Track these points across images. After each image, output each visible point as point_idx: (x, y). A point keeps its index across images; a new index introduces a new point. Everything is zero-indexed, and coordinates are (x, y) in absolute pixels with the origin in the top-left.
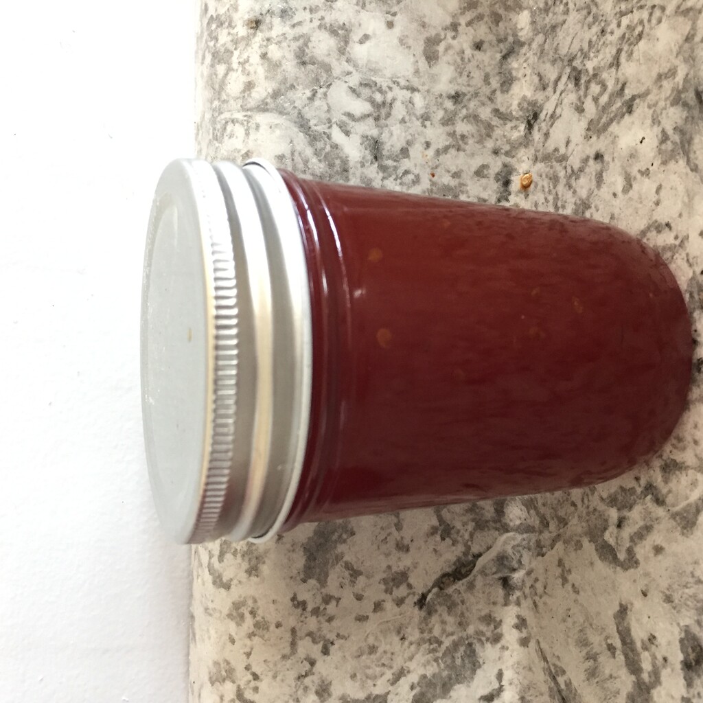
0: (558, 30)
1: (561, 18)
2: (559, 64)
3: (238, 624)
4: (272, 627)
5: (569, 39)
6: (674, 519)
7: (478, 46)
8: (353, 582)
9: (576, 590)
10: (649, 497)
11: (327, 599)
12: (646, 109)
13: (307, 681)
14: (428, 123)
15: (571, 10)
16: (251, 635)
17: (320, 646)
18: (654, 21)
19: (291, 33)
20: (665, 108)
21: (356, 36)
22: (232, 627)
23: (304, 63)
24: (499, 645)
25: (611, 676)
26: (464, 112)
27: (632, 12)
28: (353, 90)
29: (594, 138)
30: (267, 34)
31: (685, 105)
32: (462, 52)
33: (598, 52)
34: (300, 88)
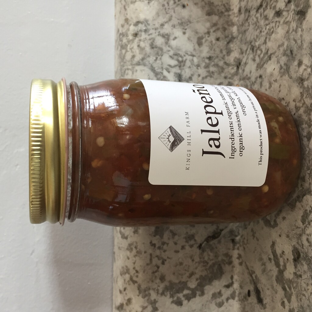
0: (246, 32)
1: (247, 28)
2: (247, 44)
3: (131, 252)
4: (143, 253)
5: (250, 35)
6: (289, 206)
7: (218, 39)
8: (173, 238)
11: (164, 243)
12: (275, 58)
13: (156, 274)
14: (199, 68)
15: (250, 25)
16: (135, 256)
17: (161, 261)
18: (277, 27)
19: (148, 37)
20: (281, 57)
21: (172, 38)
22: (128, 253)
23: (153, 48)
24: (231, 266)
25: (270, 270)
26: (213, 63)
27: (270, 24)
28: (171, 57)
29: (259, 70)
30: (140, 38)
31: (287, 55)
32: (212, 42)
33: (259, 39)
34: (151, 57)
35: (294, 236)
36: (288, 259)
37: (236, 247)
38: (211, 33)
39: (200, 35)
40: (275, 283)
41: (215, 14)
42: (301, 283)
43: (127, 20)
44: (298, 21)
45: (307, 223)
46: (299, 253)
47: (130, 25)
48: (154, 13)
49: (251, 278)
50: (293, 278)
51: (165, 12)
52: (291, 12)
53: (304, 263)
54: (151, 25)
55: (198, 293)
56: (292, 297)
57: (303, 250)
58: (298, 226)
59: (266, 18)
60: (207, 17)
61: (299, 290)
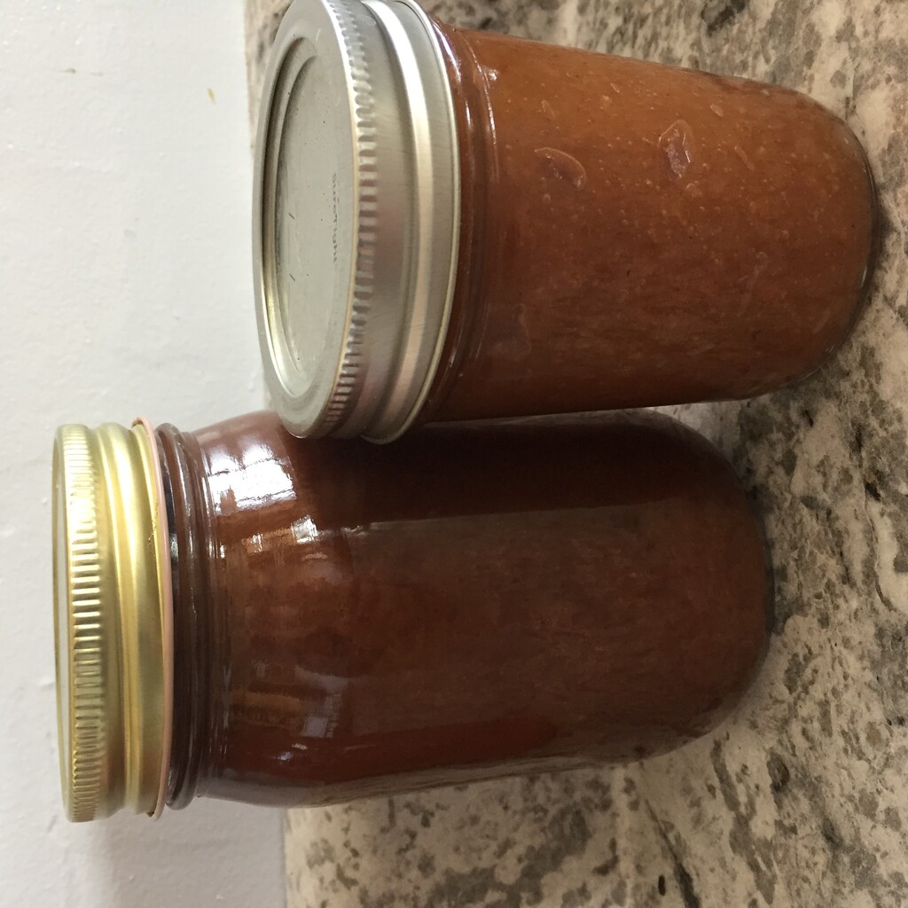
35: (771, 725)
36: (757, 787)
40: (729, 853)
42: (796, 849)
45: (800, 689)
46: (786, 768)
49: (663, 842)
50: (775, 837)
53: (800, 795)
55: (525, 896)
56: (776, 887)
57: (794, 760)
58: (780, 698)
61: (793, 867)
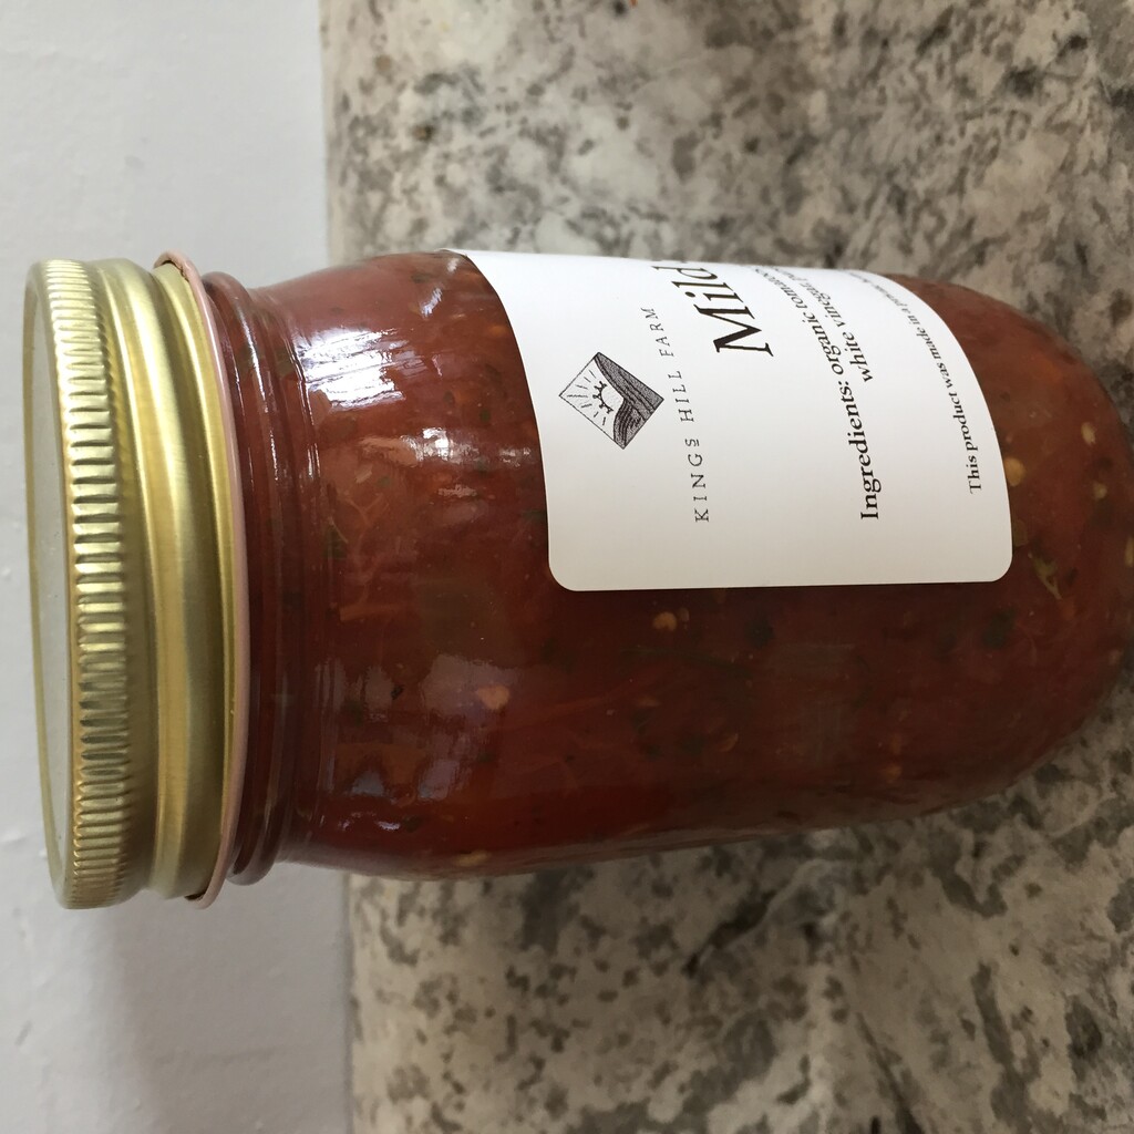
0: (870, 126)
1: (874, 109)
2: (873, 177)
3: (431, 1015)
4: (481, 1017)
5: (887, 142)
6: (1056, 849)
8: (593, 946)
9: (914, 943)
10: (1018, 817)
11: (557, 972)
12: (1005, 262)
13: (534, 1090)
15: (889, 101)
16: (450, 1030)
17: (549, 1039)
18: (1014, 135)
19: (480, 145)
20: (1031, 264)
21: (573, 144)
22: (420, 1019)
23: (499, 189)
24: (802, 1023)
25: (968, 1065)
26: (733, 246)
27: (981, 116)
28: (572, 225)
30: (445, 148)
31: (1061, 262)
32: (728, 157)
33: (931, 166)
34: (495, 226)
35: (1078, 965)
36: (1046, 1042)
37: (821, 953)
38: (727, 122)
39: (683, 131)
40: (989, 1117)
41: (742, 42)
43: (383, 64)
44: (1114, 130)
46: (1096, 1027)
47: (401, 88)
48: (500, 38)
49: (882, 1074)
50: (1067, 1115)
51: (544, 35)
52: (1085, 87)
53: (1118, 1070)
54: (490, 89)
57: (1113, 1023)
58: (1099, 933)
59: (964, 87)
60: (708, 54)
